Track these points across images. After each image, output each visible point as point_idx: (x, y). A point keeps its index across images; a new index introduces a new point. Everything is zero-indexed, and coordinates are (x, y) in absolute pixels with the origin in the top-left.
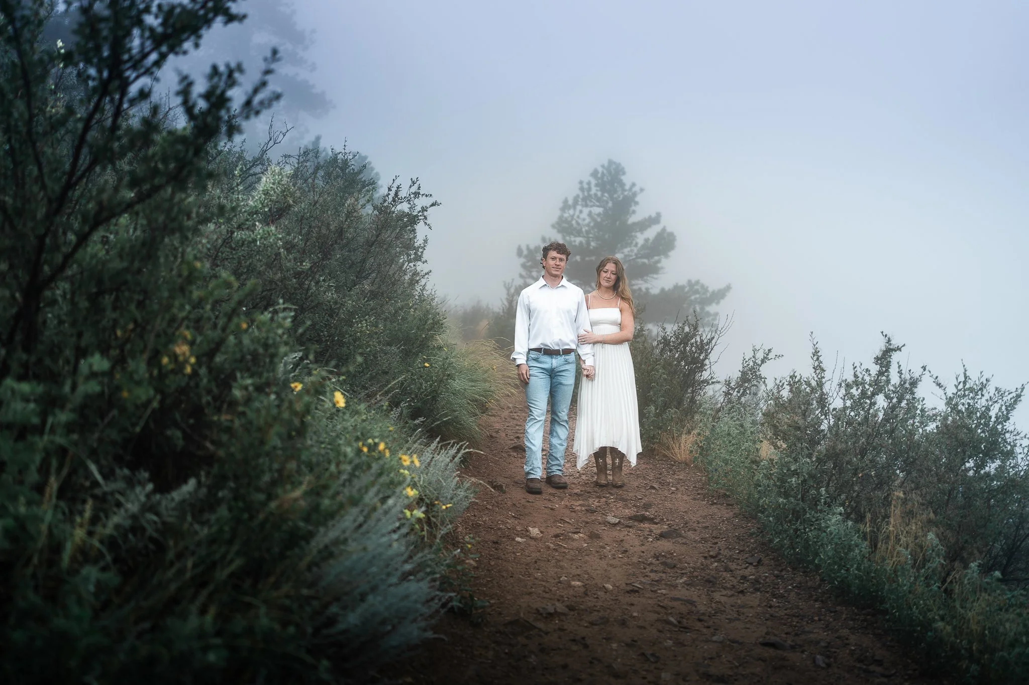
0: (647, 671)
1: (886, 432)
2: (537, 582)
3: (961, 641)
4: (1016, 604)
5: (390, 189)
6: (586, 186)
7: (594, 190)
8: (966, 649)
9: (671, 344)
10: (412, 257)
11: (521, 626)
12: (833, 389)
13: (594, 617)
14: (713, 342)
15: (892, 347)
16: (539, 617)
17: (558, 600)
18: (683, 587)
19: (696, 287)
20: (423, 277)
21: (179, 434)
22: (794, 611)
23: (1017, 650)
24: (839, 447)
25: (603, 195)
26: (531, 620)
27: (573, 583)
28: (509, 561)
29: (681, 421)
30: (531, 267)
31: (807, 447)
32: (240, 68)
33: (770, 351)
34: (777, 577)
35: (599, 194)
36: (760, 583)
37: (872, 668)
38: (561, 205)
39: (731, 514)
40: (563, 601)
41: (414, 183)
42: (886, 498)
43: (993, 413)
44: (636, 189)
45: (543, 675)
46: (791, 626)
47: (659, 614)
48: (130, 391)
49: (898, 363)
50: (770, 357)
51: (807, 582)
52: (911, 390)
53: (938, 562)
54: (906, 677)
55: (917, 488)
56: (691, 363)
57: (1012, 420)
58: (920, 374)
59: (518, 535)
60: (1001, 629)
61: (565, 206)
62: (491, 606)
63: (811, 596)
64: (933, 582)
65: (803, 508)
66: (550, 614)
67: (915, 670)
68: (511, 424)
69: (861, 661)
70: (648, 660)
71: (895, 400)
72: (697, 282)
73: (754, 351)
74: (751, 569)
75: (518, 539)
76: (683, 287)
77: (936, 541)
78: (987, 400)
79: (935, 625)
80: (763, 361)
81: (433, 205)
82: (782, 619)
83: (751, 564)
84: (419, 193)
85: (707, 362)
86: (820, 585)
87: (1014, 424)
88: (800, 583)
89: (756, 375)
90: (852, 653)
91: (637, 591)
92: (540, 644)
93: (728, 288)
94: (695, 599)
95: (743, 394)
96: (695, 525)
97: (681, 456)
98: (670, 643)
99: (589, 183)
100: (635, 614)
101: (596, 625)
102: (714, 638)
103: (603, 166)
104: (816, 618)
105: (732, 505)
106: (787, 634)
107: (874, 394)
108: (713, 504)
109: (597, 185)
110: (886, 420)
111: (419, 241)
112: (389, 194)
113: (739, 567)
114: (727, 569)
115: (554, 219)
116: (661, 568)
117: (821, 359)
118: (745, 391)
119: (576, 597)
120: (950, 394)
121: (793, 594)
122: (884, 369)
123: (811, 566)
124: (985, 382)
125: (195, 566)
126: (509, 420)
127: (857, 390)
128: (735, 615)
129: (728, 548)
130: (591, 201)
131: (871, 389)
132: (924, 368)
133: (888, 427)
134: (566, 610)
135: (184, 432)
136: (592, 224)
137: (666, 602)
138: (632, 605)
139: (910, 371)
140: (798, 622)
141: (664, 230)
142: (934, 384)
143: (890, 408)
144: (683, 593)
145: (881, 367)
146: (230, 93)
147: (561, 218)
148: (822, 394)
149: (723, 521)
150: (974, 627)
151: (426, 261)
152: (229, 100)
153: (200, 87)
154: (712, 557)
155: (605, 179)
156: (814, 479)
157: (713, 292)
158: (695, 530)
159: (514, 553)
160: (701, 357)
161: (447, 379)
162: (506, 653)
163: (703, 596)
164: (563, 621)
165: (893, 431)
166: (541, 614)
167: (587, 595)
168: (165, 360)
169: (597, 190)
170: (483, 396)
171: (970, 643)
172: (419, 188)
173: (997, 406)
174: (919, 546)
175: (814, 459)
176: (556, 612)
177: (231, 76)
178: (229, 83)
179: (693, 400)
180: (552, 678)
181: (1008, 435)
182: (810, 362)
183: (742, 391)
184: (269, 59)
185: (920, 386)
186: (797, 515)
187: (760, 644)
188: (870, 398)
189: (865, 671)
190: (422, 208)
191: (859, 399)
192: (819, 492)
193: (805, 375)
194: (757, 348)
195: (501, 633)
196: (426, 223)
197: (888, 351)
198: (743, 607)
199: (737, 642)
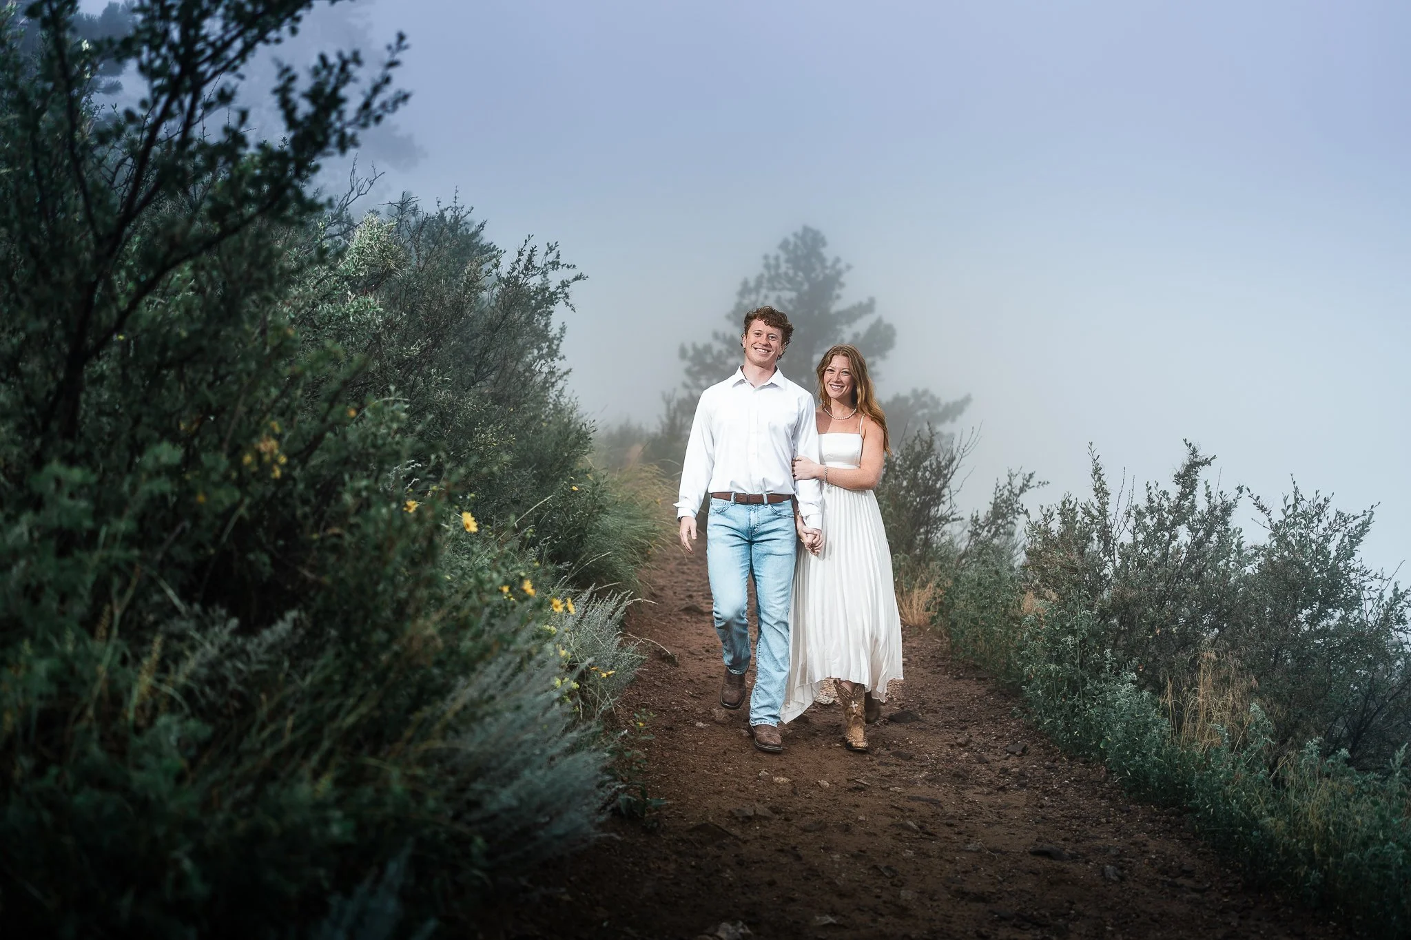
0: (881, 888)
1: (1191, 575)
2: (728, 778)
3: (1298, 841)
4: (1369, 792)
5: (520, 254)
6: (772, 262)
7: (783, 268)
8: (1304, 853)
9: (897, 468)
10: (545, 351)
11: (710, 833)
12: (1119, 519)
13: (807, 821)
14: (955, 463)
15: (1198, 460)
16: (734, 822)
17: (758, 801)
18: (924, 783)
19: (923, 399)
20: (561, 377)
21: (265, 558)
22: (1073, 812)
23: (1372, 849)
24: (1129, 595)
25: (796, 274)
26: (723, 825)
27: (776, 779)
28: (688, 753)
29: (913, 570)
30: (699, 373)
31: (1086, 596)
32: (356, 59)
33: (1031, 476)
34: (1049, 768)
35: (791, 272)
36: (1027, 777)
37: (1180, 881)
38: (738, 288)
39: (984, 691)
40: (765, 802)
41: (551, 249)
42: (1193, 661)
43: (1332, 547)
44: (841, 266)
45: (744, 894)
46: (1070, 830)
47: (893, 817)
48: (206, 494)
49: (1206, 482)
50: (1031, 484)
51: (1089, 775)
52: (1223, 518)
53: (1263, 742)
54: (1225, 891)
55: (1233, 647)
56: (924, 493)
57: (1357, 557)
58: (1235, 497)
59: (699, 720)
60: (1350, 824)
61: (745, 290)
62: (669, 807)
63: (1096, 792)
64: (1257, 768)
65: (1082, 677)
66: (749, 818)
67: (1236, 882)
68: (680, 579)
69: (1166, 873)
70: (882, 874)
71: (1201, 533)
72: (925, 392)
73: (1011, 477)
74: (1013, 760)
75: (700, 724)
76: (906, 399)
77: (1261, 715)
78: (1325, 529)
79: (1261, 822)
80: (1022, 490)
81: (577, 279)
82: (1058, 822)
83: (1013, 753)
84: (558, 263)
85: (946, 491)
86: (1106, 780)
87: (1361, 561)
88: (1080, 776)
89: (1013, 509)
90: (1152, 863)
91: (862, 789)
92: (736, 856)
93: (967, 400)
94: (940, 797)
95: (995, 535)
96: (936, 705)
97: (913, 616)
98: (910, 853)
99: (777, 258)
100: (861, 818)
101: (810, 831)
102: (969, 847)
103: (795, 235)
104: (1103, 820)
105: (984, 679)
106: (1064, 840)
107: (1175, 524)
108: (959, 678)
109: (787, 261)
110: (1191, 559)
111: (554, 330)
112: (520, 260)
113: (997, 758)
114: (981, 760)
116: (893, 760)
117: (1103, 478)
118: (997, 530)
119: (781, 796)
120: (1275, 521)
121: (1070, 790)
122: (1188, 490)
123: (1093, 754)
124: (1323, 503)
125: (295, 728)
126: (676, 574)
127: (1152, 519)
128: (995, 818)
129: (981, 733)
130: (780, 283)
131: (1171, 518)
132: (1240, 489)
133: (1193, 569)
134: (768, 813)
135: (272, 557)
137: (901, 803)
138: (857, 806)
139: (1221, 493)
140: (1078, 826)
141: (879, 321)
142: (1255, 507)
143: (1195, 543)
144: (923, 791)
145: (1183, 487)
146: (343, 92)
147: (739, 305)
148: (1106, 525)
149: (973, 700)
150: (1314, 822)
151: (564, 357)
152: (343, 100)
153: (304, 83)
154: (960, 745)
155: (799, 253)
156: (1097, 637)
157: (947, 406)
158: (936, 712)
159: (695, 742)
160: (938, 486)
161: (598, 513)
162: (692, 867)
163: (951, 795)
164: (765, 827)
165: (1199, 574)
166: (736, 818)
167: (795, 794)
168: (248, 459)
169: (788, 268)
170: (644, 537)
171: (1310, 843)
172: (558, 256)
173: (1339, 536)
174: (1238, 723)
175: (1095, 612)
176: (756, 815)
177: (346, 67)
178: (342, 77)
179: (927, 543)
180: (755, 898)
181: (1352, 575)
182: (1090, 482)
183: (993, 530)
184: (394, 46)
185: (1235, 513)
186: (1074, 686)
187: (1030, 853)
188: (1169, 529)
189: (1170, 885)
190: (563, 282)
191: (1155, 531)
192: (1102, 655)
193: (1082, 500)
194: (1014, 472)
195: (684, 841)
196: (567, 303)
197: (1193, 466)
198: (1005, 807)
199: (1000, 851)
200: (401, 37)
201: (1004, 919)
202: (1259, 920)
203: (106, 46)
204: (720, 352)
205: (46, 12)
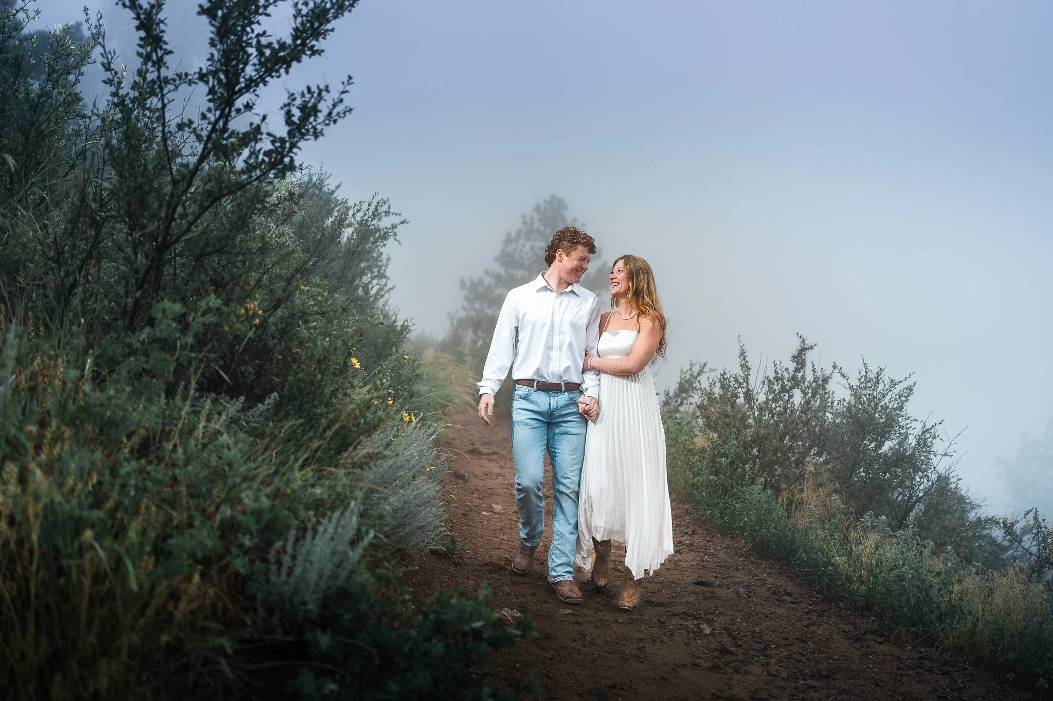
5: (369, 205)
6: (528, 220)
7: (536, 225)
10: (376, 274)
11: (494, 567)
12: (758, 386)
15: (806, 346)
20: (388, 291)
22: (722, 564)
24: (762, 433)
25: (545, 230)
26: (502, 564)
28: (477, 528)
30: (474, 299)
31: (735, 432)
32: (327, 89)
33: (705, 364)
34: (709, 541)
35: (542, 228)
37: (784, 598)
38: (504, 238)
41: (385, 203)
42: (800, 473)
46: (719, 573)
48: (229, 326)
49: (811, 361)
50: (705, 370)
52: (823, 386)
57: (905, 409)
58: (831, 372)
59: (483, 510)
60: (884, 559)
61: (508, 240)
62: (468, 554)
63: (737, 553)
65: (731, 484)
69: (775, 594)
71: (809, 395)
73: (691, 365)
75: (484, 513)
77: (838, 501)
80: (699, 374)
81: (402, 223)
82: (712, 568)
83: (686, 533)
84: (389, 212)
86: (744, 547)
87: (907, 411)
88: (728, 545)
89: (692, 387)
90: (768, 589)
99: (532, 218)
102: (656, 581)
103: (545, 201)
104: (741, 568)
106: (715, 577)
107: (791, 388)
109: (540, 220)
110: (803, 412)
111: (383, 259)
112: (369, 209)
115: (497, 251)
117: (747, 358)
118: (682, 401)
120: (853, 385)
121: (721, 552)
122: (800, 367)
127: (777, 385)
128: (673, 567)
130: (534, 235)
131: (790, 384)
132: (835, 367)
136: (534, 258)
139: (822, 369)
140: (725, 571)
142: (841, 377)
143: (805, 402)
145: (797, 364)
146: (319, 106)
147: (504, 251)
148: (748, 390)
150: (864, 559)
151: (390, 278)
152: (318, 111)
153: (299, 101)
155: (548, 214)
156: (741, 459)
159: (481, 522)
168: (243, 311)
169: (539, 225)
172: (389, 207)
173: (891, 394)
177: (321, 93)
178: (319, 98)
180: (523, 600)
181: (900, 419)
182: (738, 361)
183: (679, 401)
184: (346, 83)
185: (831, 382)
186: (725, 490)
187: (694, 583)
188: (788, 392)
189: (778, 600)
190: (392, 225)
191: (780, 393)
192: (745, 470)
193: (733, 372)
194: (694, 362)
195: (478, 570)
196: (395, 239)
197: (803, 350)
198: (680, 561)
199: (675, 583)
200: (350, 78)
201: (675, 614)
202: (829, 617)
203: (183, 77)
204: (489, 285)
205: (154, 57)
